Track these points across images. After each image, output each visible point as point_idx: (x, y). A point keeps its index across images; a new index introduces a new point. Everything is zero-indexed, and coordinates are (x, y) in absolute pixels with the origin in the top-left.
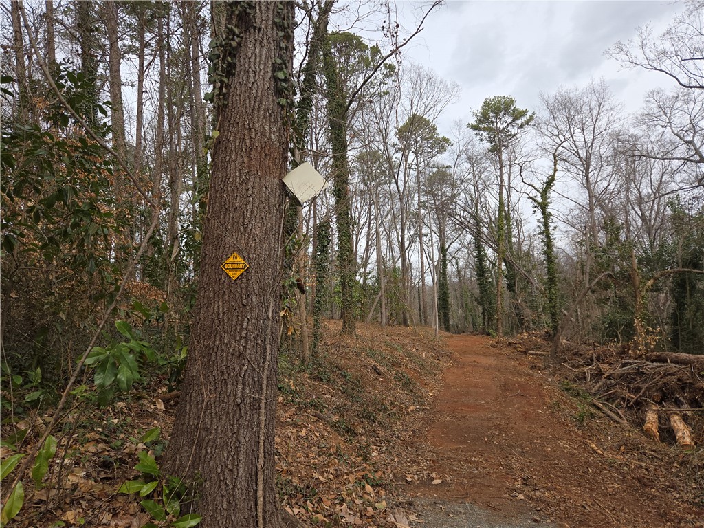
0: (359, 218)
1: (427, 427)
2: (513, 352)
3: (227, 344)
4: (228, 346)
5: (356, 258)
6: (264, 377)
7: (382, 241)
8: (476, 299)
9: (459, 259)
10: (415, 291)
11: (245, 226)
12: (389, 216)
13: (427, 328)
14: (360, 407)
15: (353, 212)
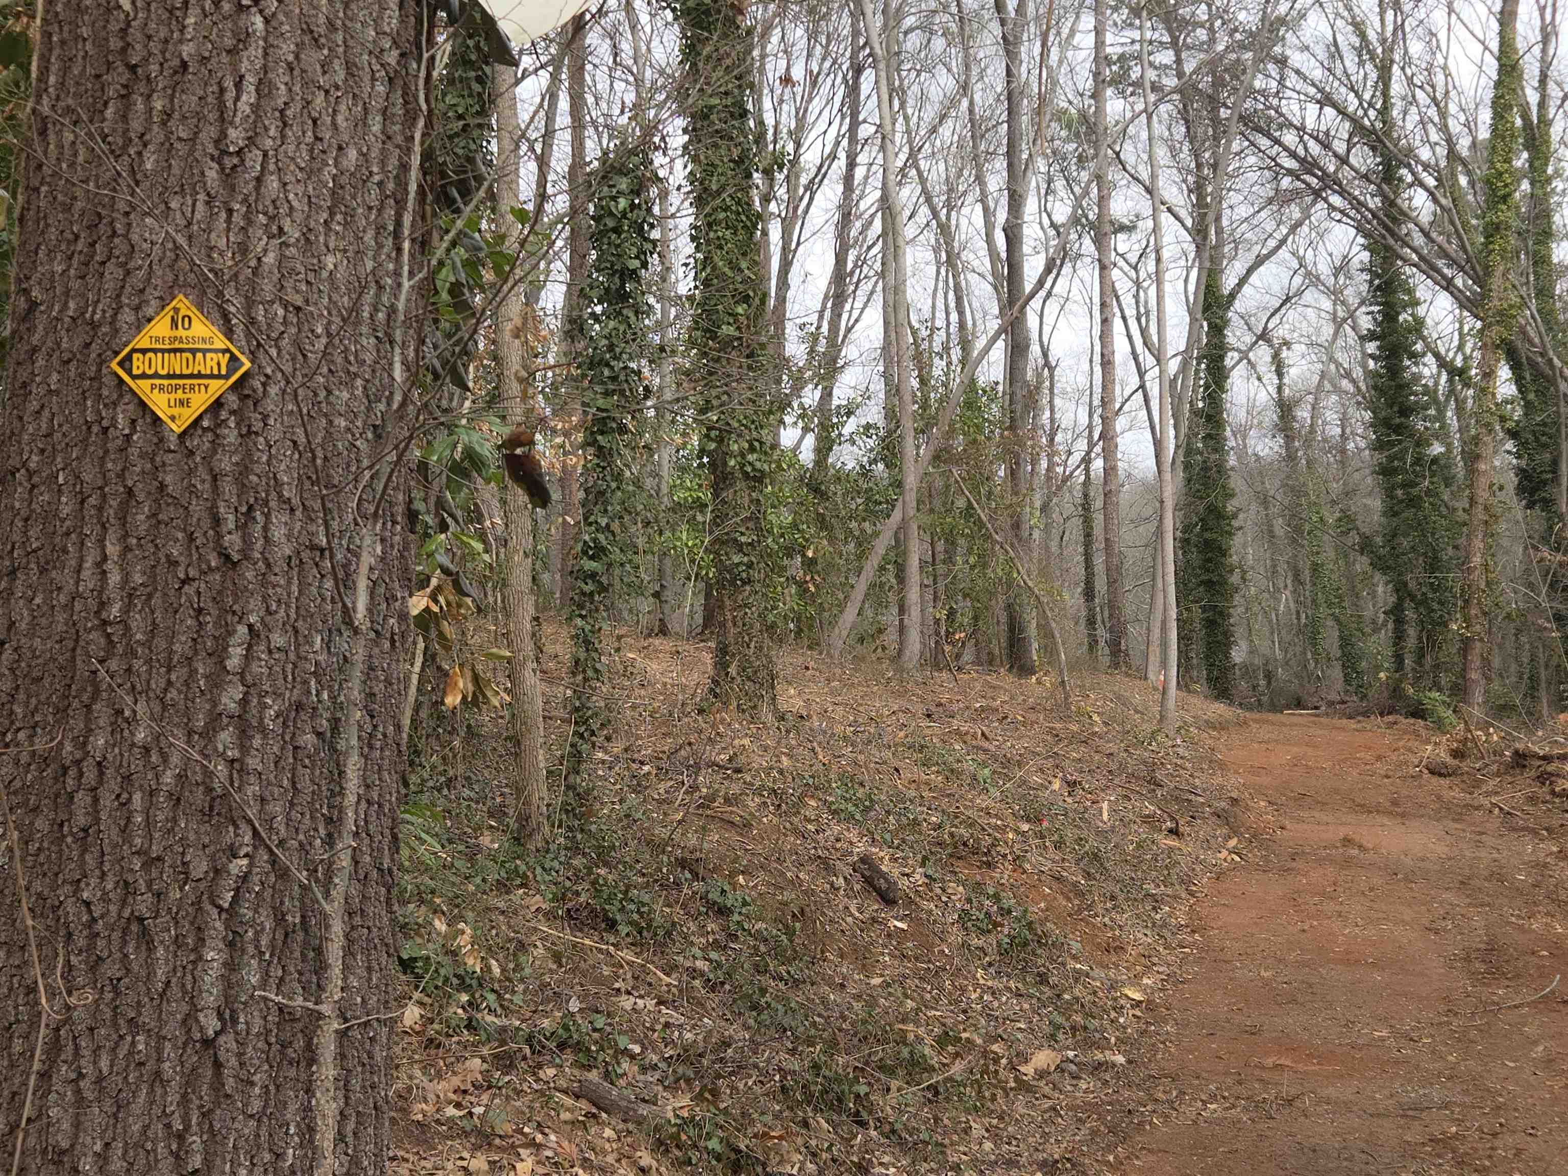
0: (797, 137)
1: (1111, 1148)
2: (1532, 799)
3: (147, 750)
4: (154, 758)
5: (780, 335)
6: (334, 908)
7: (909, 250)
8: (1366, 546)
9: (1287, 344)
10: (1068, 503)
11: (228, 162)
12: (946, 131)
13: (1121, 683)
14: (793, 1052)
15: (767, 104)
